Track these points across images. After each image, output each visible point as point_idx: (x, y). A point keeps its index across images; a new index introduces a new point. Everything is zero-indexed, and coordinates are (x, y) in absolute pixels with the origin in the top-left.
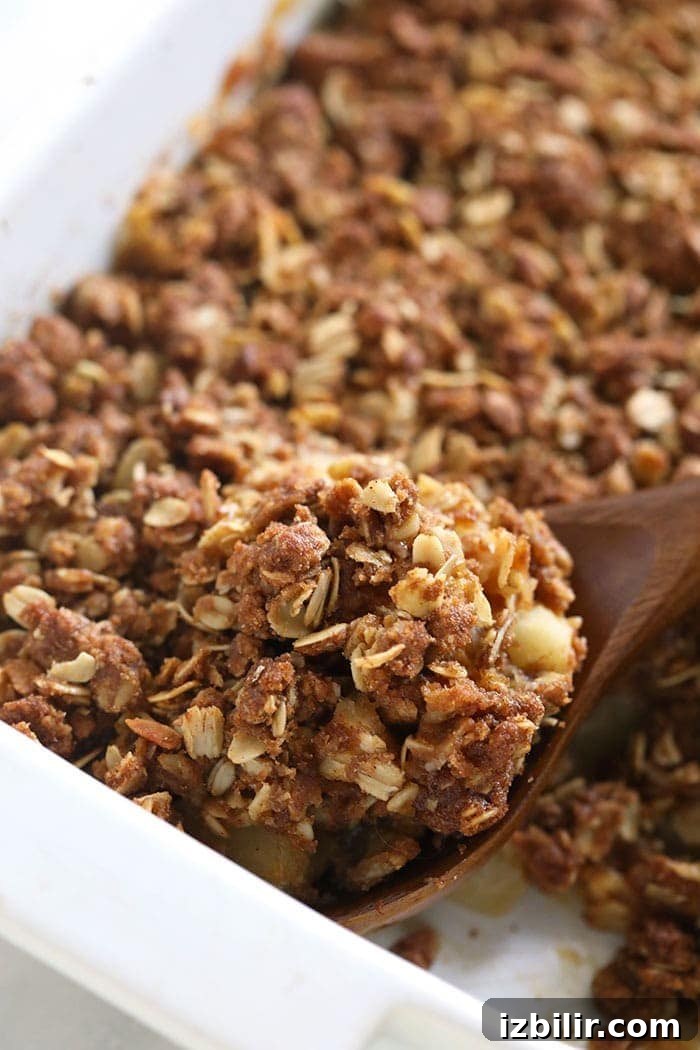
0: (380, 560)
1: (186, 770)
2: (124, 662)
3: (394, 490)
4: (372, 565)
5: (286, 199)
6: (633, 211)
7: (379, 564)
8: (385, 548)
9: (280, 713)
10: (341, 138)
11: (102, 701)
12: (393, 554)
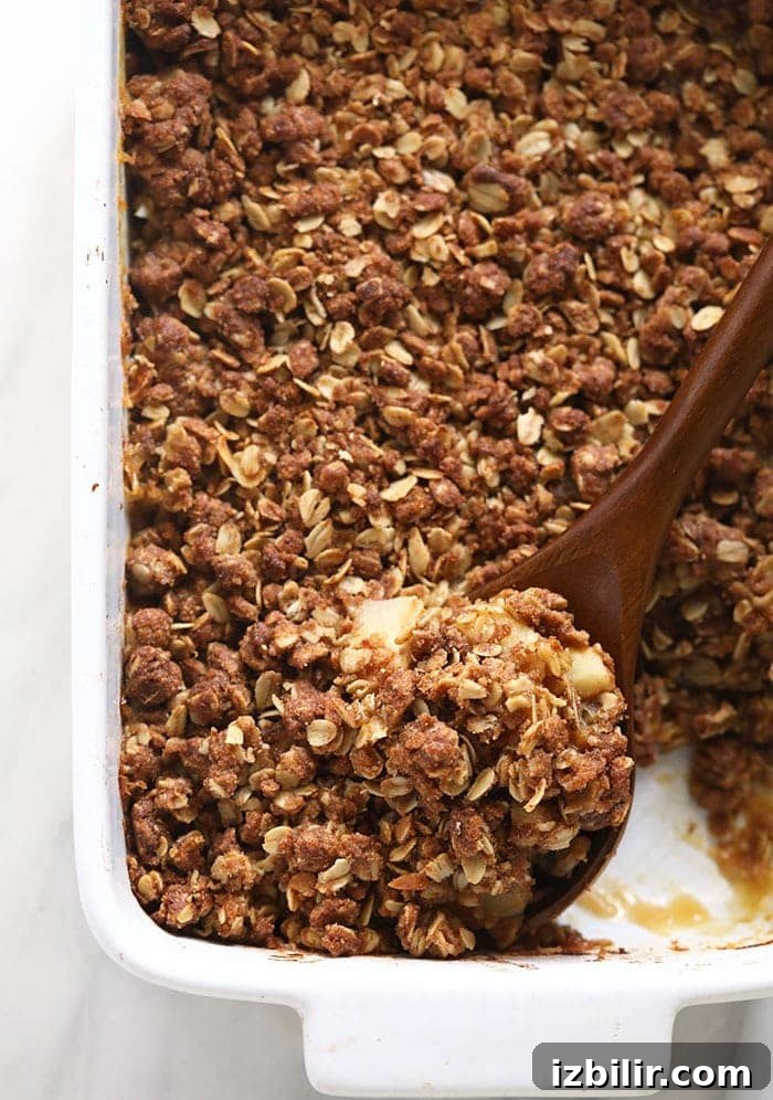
0: (490, 723)
1: (440, 891)
2: (364, 851)
3: (476, 681)
4: (489, 729)
5: (206, 407)
6: (431, 279)
7: (492, 726)
8: (488, 713)
9: (486, 845)
10: (209, 333)
11: (364, 877)
12: (495, 714)
